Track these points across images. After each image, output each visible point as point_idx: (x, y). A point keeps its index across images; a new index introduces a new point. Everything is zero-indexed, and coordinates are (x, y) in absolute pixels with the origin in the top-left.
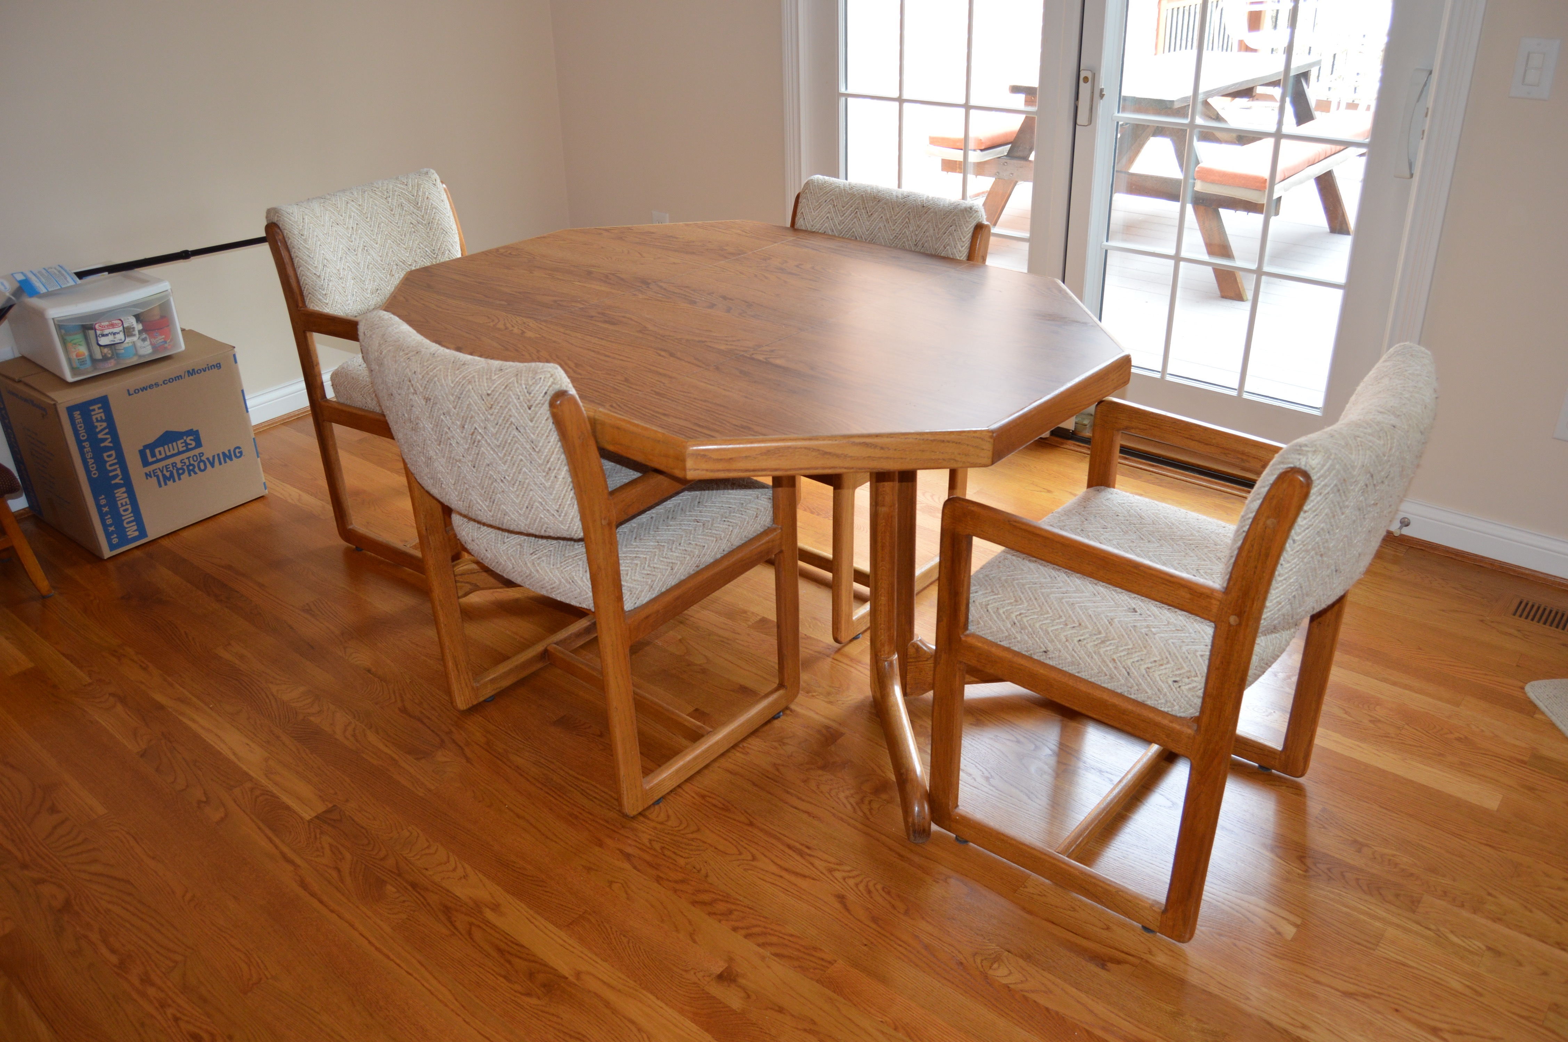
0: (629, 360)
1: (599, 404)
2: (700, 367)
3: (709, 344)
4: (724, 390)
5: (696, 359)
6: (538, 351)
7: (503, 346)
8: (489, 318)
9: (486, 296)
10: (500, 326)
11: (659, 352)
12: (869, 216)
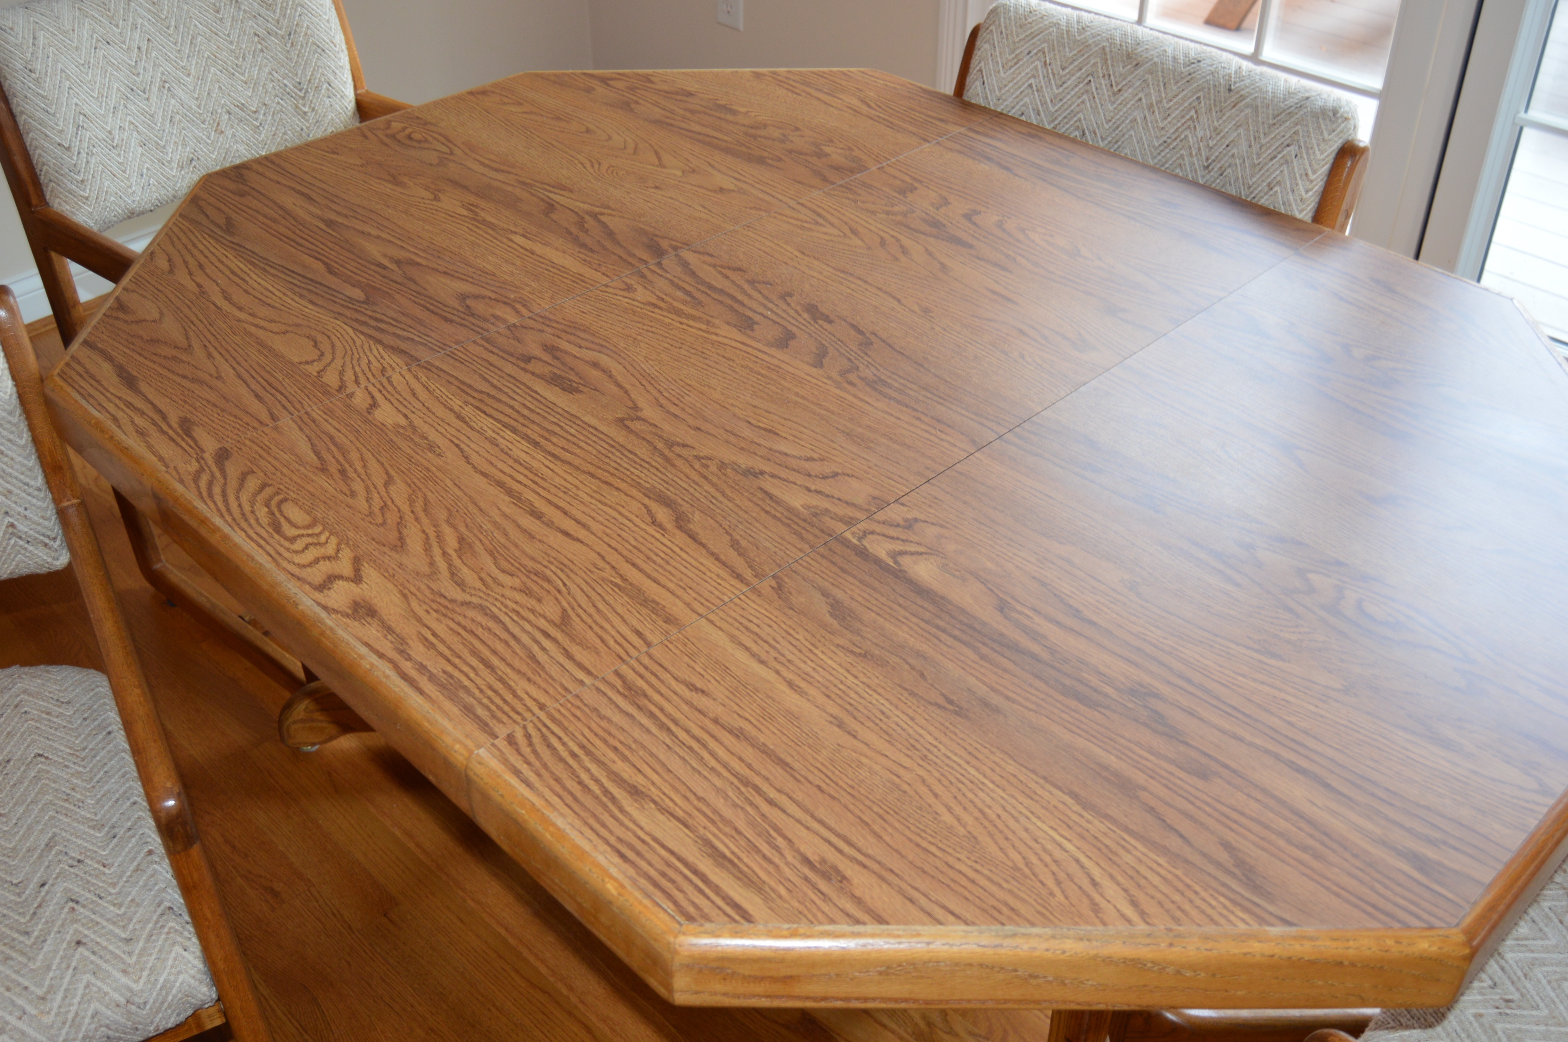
0: (582, 534)
1: (485, 727)
2: (739, 577)
3: (768, 484)
4: (791, 684)
5: (735, 544)
6: (389, 481)
7: (317, 454)
8: (316, 344)
9: (330, 271)
10: (331, 379)
11: (654, 506)
12: (1114, 94)
